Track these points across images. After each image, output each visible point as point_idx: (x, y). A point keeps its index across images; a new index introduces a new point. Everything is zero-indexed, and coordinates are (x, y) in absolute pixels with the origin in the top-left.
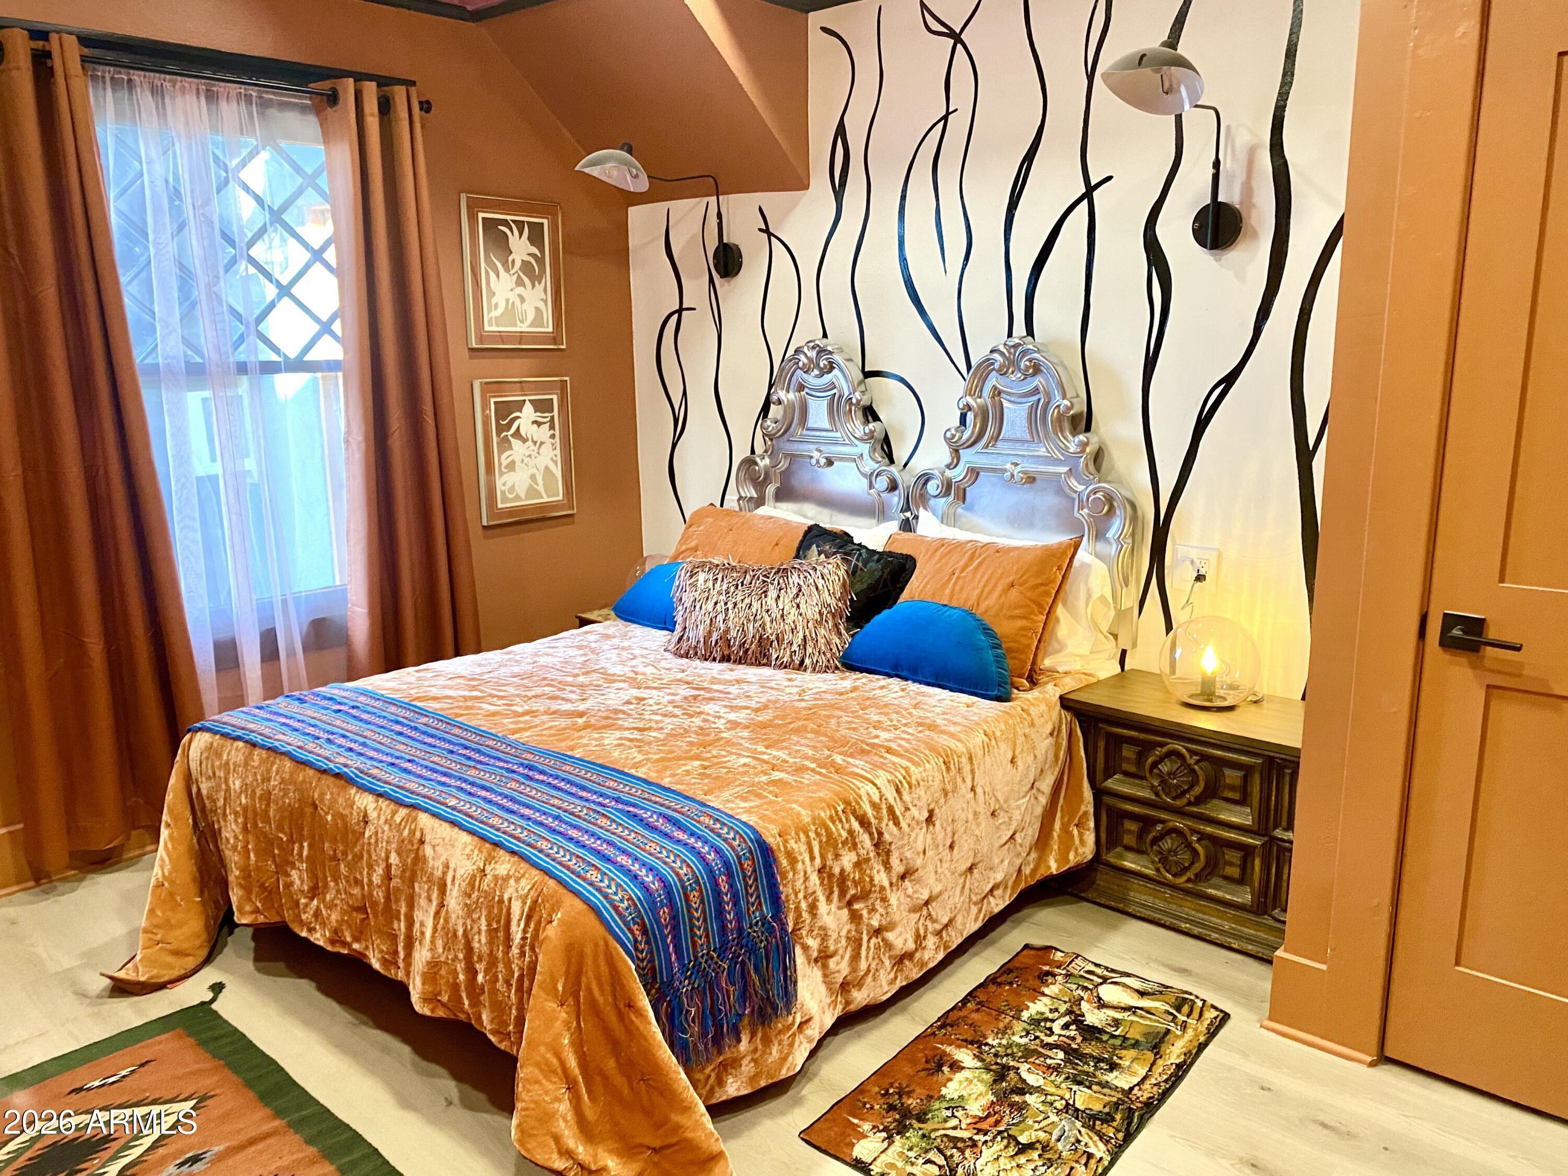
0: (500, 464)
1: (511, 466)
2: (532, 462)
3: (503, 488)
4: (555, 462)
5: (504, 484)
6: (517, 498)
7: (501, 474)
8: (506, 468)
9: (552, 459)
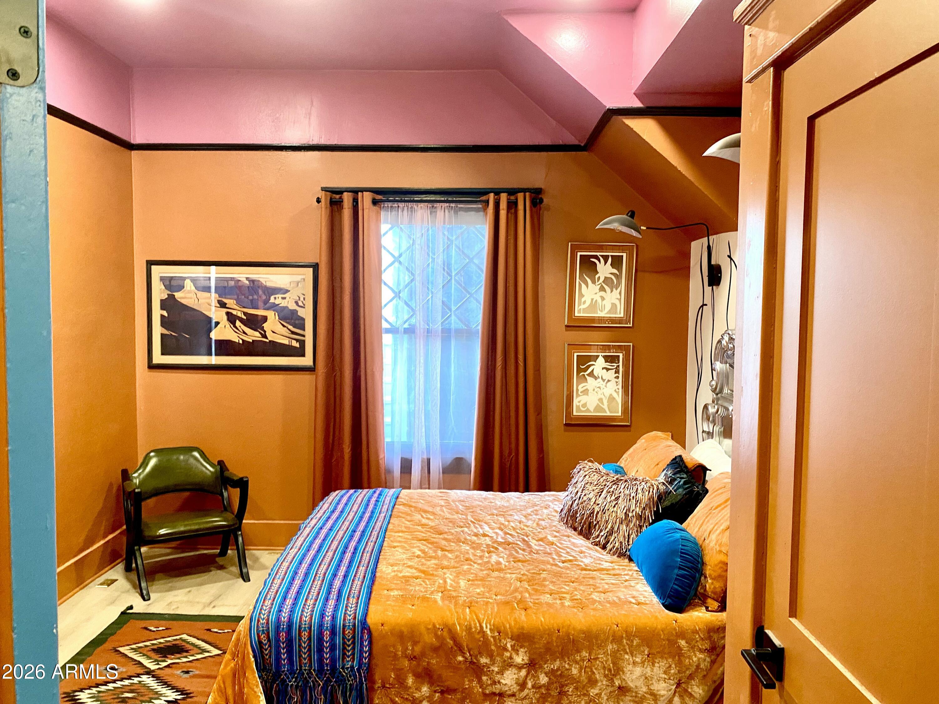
0: (577, 390)
1: (586, 392)
2: (600, 392)
3: (578, 404)
4: (618, 393)
5: (579, 402)
6: (588, 410)
7: (578, 395)
8: (581, 392)
9: (615, 391)
